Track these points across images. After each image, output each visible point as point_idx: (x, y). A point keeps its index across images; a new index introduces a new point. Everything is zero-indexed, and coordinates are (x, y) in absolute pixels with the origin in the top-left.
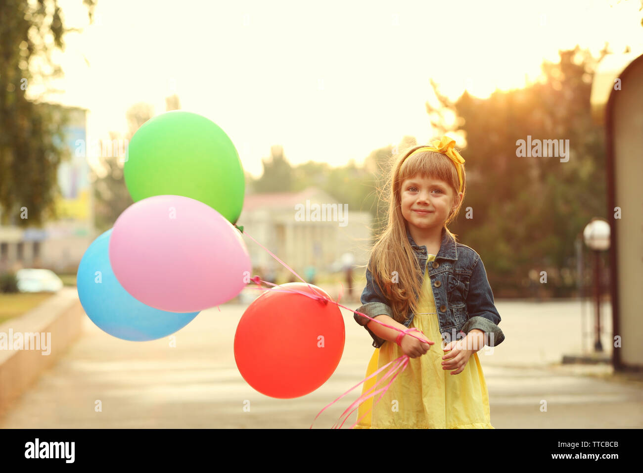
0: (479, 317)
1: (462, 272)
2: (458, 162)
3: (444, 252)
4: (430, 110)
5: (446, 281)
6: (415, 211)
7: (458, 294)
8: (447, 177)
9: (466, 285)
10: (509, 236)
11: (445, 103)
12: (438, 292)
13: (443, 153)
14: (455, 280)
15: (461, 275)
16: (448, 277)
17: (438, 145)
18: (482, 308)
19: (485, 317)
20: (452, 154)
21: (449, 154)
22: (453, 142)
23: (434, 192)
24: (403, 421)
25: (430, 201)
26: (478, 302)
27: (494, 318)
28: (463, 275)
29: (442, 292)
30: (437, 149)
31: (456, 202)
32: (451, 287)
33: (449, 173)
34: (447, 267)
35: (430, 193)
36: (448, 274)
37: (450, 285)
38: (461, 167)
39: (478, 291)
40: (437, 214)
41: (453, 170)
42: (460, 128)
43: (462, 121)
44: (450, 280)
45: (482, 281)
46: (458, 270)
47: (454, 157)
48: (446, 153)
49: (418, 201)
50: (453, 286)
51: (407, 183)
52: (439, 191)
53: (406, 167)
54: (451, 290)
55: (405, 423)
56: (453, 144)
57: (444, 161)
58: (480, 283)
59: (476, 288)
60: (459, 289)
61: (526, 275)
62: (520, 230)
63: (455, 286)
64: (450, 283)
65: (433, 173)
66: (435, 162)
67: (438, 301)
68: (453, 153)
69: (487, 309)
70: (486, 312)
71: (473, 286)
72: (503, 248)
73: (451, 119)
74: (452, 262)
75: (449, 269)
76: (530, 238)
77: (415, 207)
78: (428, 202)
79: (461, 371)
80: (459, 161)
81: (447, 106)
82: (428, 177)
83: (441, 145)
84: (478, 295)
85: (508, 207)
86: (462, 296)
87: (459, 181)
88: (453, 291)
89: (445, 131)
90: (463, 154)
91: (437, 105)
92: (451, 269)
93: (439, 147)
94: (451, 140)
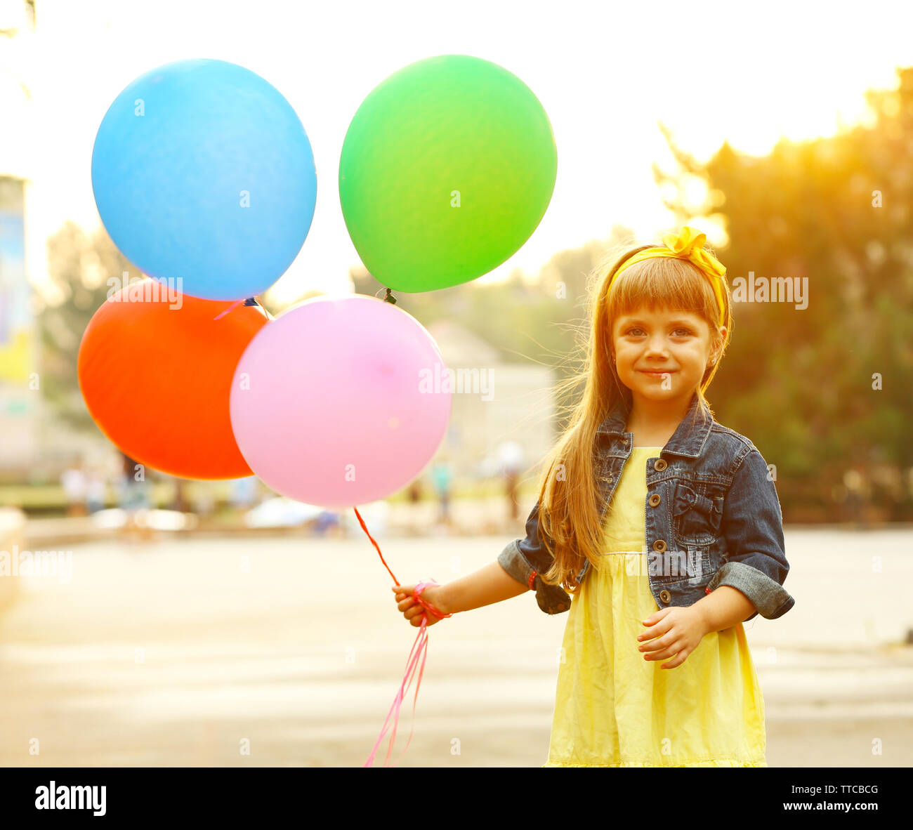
0: (735, 564)
1: (710, 480)
2: (713, 274)
3: (677, 442)
4: (660, 177)
5: (672, 496)
6: (643, 371)
7: (698, 519)
8: (697, 303)
9: (716, 503)
10: (807, 409)
11: (688, 165)
12: (653, 515)
13: (685, 259)
14: (691, 493)
15: (707, 484)
16: (677, 488)
17: (675, 243)
18: (750, 546)
19: (750, 564)
20: (701, 260)
21: (696, 260)
22: (703, 236)
23: (674, 334)
24: (591, 751)
25: (669, 351)
26: (740, 536)
27: (770, 564)
28: (710, 484)
29: (659, 515)
30: (673, 251)
31: (716, 346)
32: (680, 506)
33: (699, 293)
34: (677, 469)
35: (668, 335)
36: (678, 483)
37: (679, 503)
38: (720, 281)
39: (742, 515)
40: (683, 374)
41: (706, 289)
42: (715, 210)
43: (720, 198)
44: (679, 495)
45: (751, 497)
46: (702, 475)
47: (705, 265)
48: (691, 258)
49: (647, 354)
50: (684, 505)
51: (623, 321)
52: (682, 332)
53: (619, 291)
54: (681, 512)
55: (594, 754)
56: (702, 240)
57: (688, 272)
58: (746, 499)
59: (739, 509)
60: (699, 510)
61: (840, 481)
62: (828, 397)
63: (689, 505)
64: (680, 499)
65: (670, 299)
66: (672, 276)
67: (651, 533)
68: (703, 257)
69: (757, 547)
70: (755, 553)
71: (733, 506)
72: (797, 431)
73: (700, 193)
74: (689, 460)
75: (682, 473)
76: (846, 413)
77: (643, 364)
78: (666, 354)
79: (679, 663)
80: (716, 272)
81: (691, 170)
82: (662, 309)
83: (679, 245)
84: (742, 523)
85: (806, 356)
86: (710, 524)
87: (719, 308)
88: (686, 513)
89: (689, 216)
90: (721, 256)
91: (672, 168)
92: (687, 473)
93: (676, 248)
94: (700, 233)
